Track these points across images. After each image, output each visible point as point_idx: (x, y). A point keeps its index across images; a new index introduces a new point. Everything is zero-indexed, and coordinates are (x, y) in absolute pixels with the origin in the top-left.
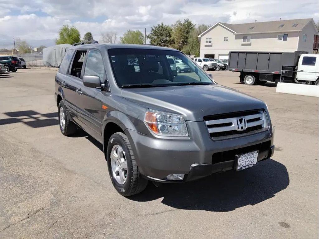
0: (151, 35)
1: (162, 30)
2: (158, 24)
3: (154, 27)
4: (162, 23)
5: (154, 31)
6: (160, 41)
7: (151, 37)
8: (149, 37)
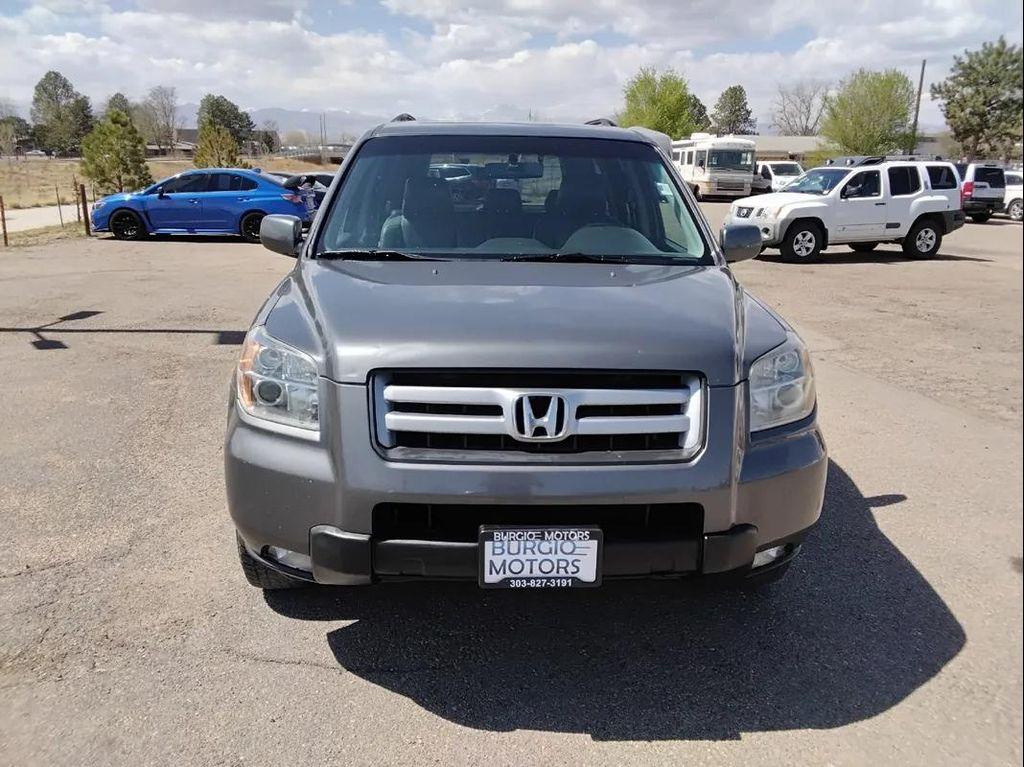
0: (950, 83)
1: (997, 64)
2: (984, 44)
3: (966, 52)
4: (1002, 37)
5: (964, 68)
6: (984, 104)
7: (948, 91)
8: (940, 92)
